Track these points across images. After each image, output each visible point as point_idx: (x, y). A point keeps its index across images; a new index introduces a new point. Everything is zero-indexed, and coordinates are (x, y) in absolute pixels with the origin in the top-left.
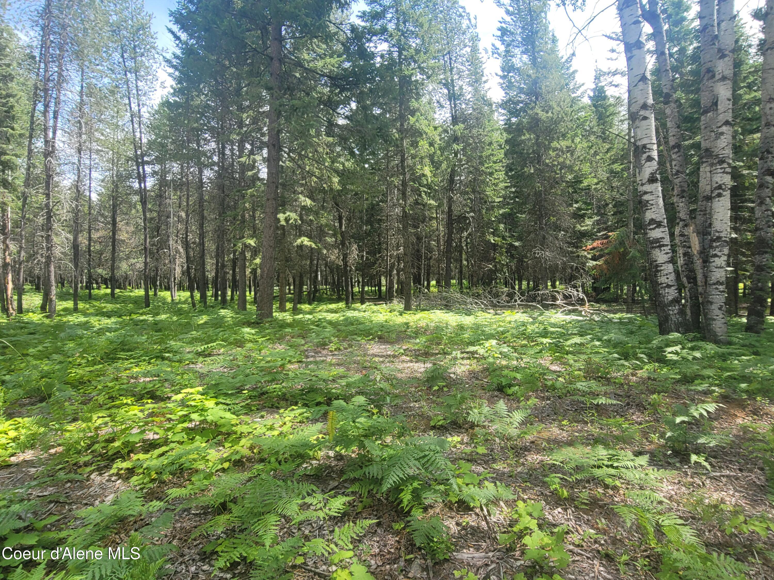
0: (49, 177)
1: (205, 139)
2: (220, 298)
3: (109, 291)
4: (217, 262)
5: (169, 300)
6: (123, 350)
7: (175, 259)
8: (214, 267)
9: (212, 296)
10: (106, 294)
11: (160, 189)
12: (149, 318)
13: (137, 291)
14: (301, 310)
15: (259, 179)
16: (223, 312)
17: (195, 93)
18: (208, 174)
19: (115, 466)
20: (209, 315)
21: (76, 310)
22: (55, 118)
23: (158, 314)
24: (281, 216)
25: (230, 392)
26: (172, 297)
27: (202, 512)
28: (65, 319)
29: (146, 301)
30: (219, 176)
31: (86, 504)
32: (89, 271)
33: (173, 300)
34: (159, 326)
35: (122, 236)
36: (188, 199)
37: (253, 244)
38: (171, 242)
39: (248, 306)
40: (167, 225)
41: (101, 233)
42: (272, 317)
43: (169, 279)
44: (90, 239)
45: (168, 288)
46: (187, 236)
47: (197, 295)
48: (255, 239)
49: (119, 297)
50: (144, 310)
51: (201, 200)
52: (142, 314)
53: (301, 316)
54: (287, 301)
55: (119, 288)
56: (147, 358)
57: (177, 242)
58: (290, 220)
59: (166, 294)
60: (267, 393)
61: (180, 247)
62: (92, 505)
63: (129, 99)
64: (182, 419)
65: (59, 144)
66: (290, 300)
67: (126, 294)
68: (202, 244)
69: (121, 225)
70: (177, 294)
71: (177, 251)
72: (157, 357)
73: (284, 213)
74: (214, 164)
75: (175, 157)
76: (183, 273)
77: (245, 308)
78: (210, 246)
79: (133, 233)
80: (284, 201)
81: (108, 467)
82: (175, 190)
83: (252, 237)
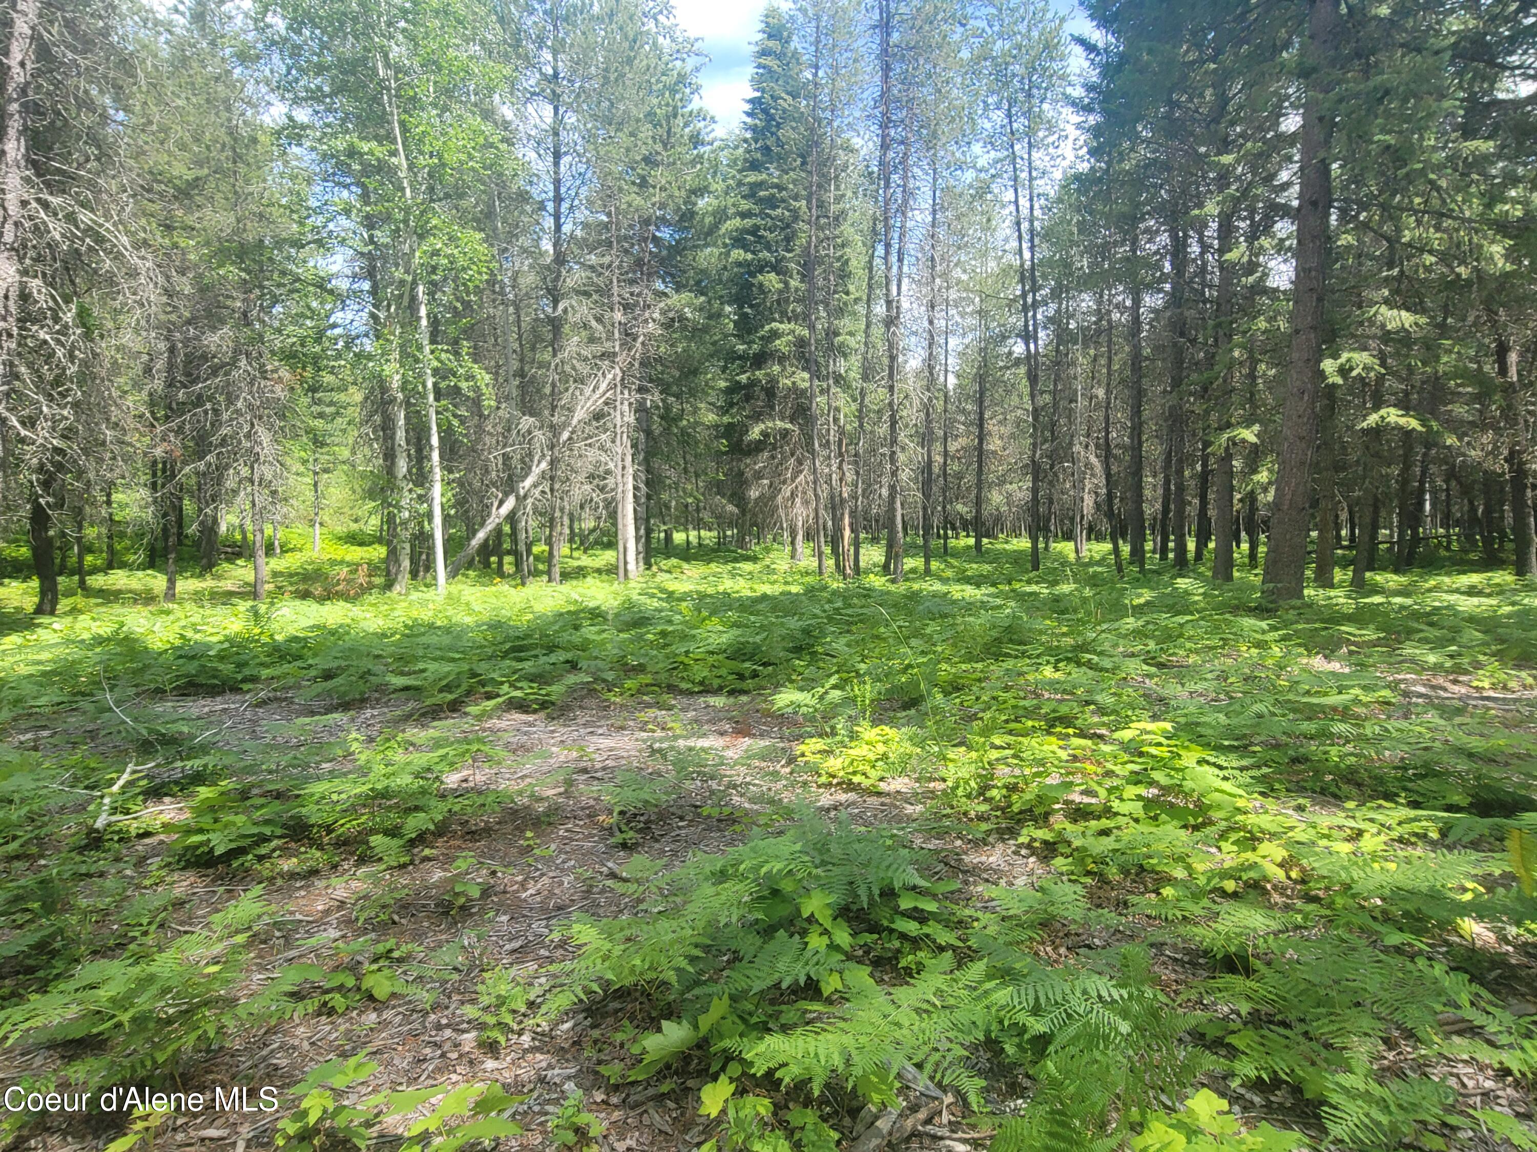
0: (893, 358)
1: (1147, 230)
2: (1171, 555)
3: (971, 541)
4: (1167, 482)
5: (1072, 557)
6: (1011, 641)
7: (1082, 481)
8: (1160, 491)
9: (1154, 551)
10: (969, 547)
11: (1057, 350)
12: (1043, 590)
13: (1015, 541)
14: (1376, 585)
15: (1266, 291)
16: (1183, 583)
17: (1126, 144)
18: (1152, 301)
19: (1024, 831)
20: (1152, 589)
21: (927, 571)
22: (900, 260)
23: (1054, 583)
24: (1329, 366)
25: (1226, 743)
26: (1077, 551)
27: (1186, 959)
28: (916, 586)
29: (1034, 559)
30: (1175, 300)
31: (987, 881)
32: (944, 507)
33: (1078, 558)
34: (1062, 606)
35: (994, 444)
36: (1110, 359)
37: (1253, 439)
38: (1077, 448)
39: (1236, 574)
40: (1069, 417)
41: (963, 441)
42: (1301, 596)
43: (1072, 519)
44: (946, 454)
45: (1068, 536)
46: (1107, 433)
47: (1126, 549)
48: (1256, 428)
49: (988, 551)
50: (1032, 575)
51: (1136, 358)
52: (1029, 582)
53: (1377, 599)
54: (1336, 563)
55: (988, 537)
56: (1052, 660)
57: (1087, 446)
58: (1351, 369)
59: (1067, 548)
60: (1307, 760)
61: (1093, 459)
62: (996, 884)
63: (1016, 191)
64: (1134, 778)
65: (905, 305)
66: (1345, 564)
67: (998, 546)
68: (1136, 448)
69: (991, 425)
70: (1086, 546)
71: (1087, 464)
72: (1069, 660)
73: (1335, 356)
74: (1164, 278)
75: (1086, 282)
76: (1097, 505)
77: (1229, 578)
78: (1153, 449)
79: (1012, 436)
80: (1333, 331)
81: (1013, 833)
82: (1086, 346)
83: (1248, 423)
